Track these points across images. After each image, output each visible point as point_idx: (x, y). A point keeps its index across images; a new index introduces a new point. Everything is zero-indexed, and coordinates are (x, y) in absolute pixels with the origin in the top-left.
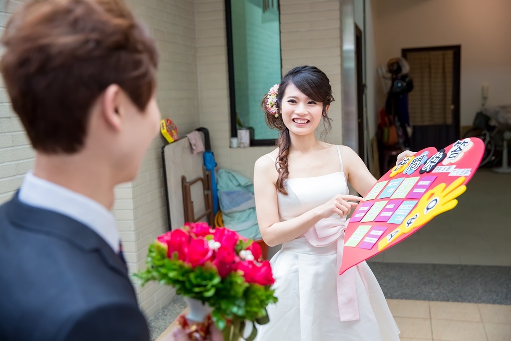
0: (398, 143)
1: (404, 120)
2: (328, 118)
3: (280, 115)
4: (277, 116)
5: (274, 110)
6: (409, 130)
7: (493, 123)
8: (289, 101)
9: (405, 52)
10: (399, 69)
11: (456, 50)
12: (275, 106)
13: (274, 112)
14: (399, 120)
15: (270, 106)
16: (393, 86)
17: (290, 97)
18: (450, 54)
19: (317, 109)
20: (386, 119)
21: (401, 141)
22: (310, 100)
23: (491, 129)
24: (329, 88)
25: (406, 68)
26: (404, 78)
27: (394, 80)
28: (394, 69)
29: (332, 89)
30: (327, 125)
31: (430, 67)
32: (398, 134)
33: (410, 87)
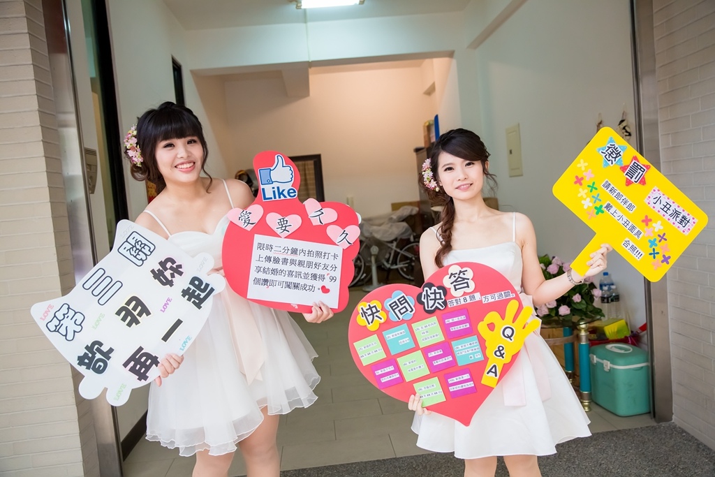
2: (491, 175)
3: (441, 188)
4: (437, 189)
5: (433, 184)
8: (446, 170)
11: (317, 159)
12: (432, 180)
13: (433, 186)
15: (428, 182)
17: (444, 166)
19: (476, 169)
22: (468, 162)
24: (482, 144)
29: (485, 144)
30: (492, 183)
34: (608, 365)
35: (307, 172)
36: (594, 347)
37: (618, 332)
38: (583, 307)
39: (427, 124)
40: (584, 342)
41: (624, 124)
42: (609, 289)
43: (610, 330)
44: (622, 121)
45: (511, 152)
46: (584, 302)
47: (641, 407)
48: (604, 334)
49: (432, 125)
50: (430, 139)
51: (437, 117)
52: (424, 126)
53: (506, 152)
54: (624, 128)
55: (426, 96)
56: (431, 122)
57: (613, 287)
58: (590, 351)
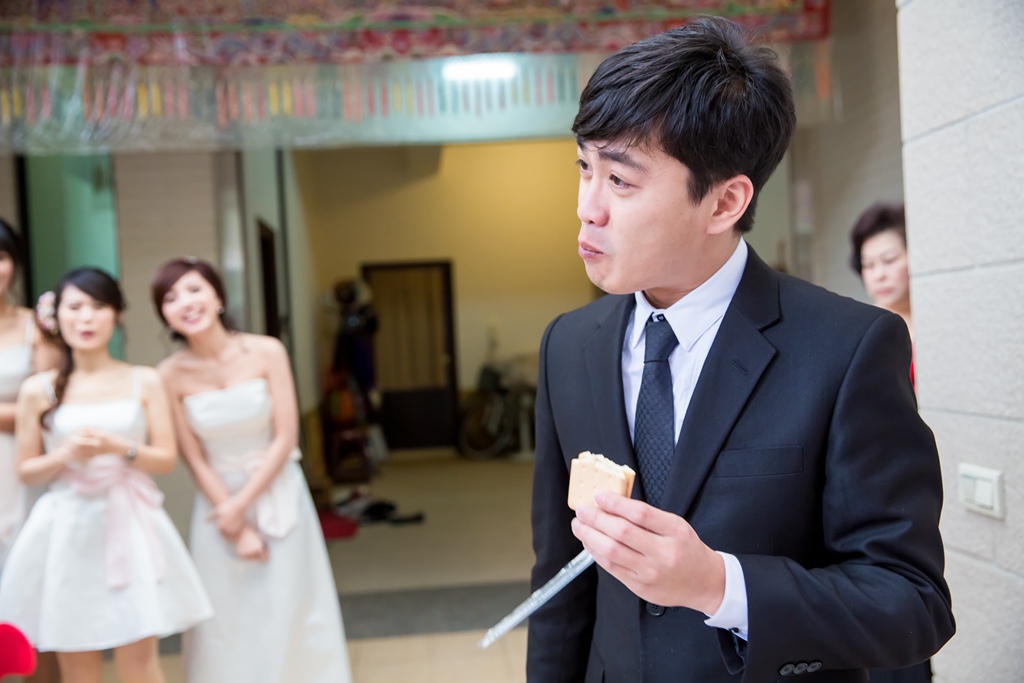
1: (366, 379)
6: (375, 397)
7: (505, 382)
9: (369, 271)
10: (353, 295)
11: (445, 269)
18: (436, 276)
21: (361, 415)
23: (503, 392)
25: (364, 295)
26: (363, 311)
28: (344, 294)
33: (371, 325)
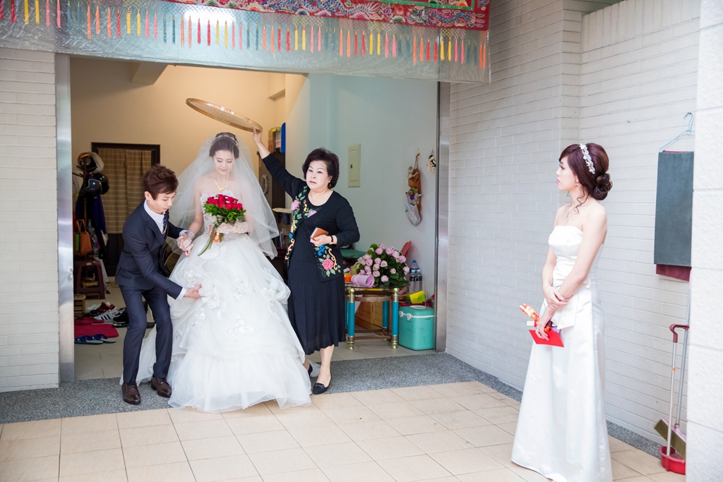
0: (92, 253)
1: (100, 226)
9: (96, 146)
10: (93, 164)
14: (93, 226)
16: (85, 184)
18: (148, 154)
20: (78, 222)
21: (96, 250)
25: (100, 166)
26: (98, 176)
27: (86, 178)
28: (86, 164)
31: (125, 167)
32: (92, 241)
34: (410, 316)
35: (143, 162)
36: (402, 308)
37: (419, 298)
38: (397, 277)
39: (274, 130)
40: (396, 300)
41: (432, 158)
42: (416, 272)
43: (414, 297)
44: (431, 156)
45: (351, 166)
46: (398, 274)
47: (428, 345)
48: (410, 300)
49: (279, 131)
50: (275, 144)
51: (284, 125)
52: (270, 131)
53: (347, 166)
54: (432, 161)
55: (271, 101)
56: (278, 129)
57: (418, 271)
58: (399, 310)
